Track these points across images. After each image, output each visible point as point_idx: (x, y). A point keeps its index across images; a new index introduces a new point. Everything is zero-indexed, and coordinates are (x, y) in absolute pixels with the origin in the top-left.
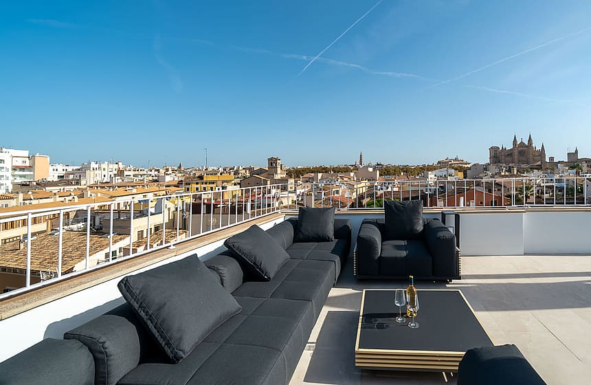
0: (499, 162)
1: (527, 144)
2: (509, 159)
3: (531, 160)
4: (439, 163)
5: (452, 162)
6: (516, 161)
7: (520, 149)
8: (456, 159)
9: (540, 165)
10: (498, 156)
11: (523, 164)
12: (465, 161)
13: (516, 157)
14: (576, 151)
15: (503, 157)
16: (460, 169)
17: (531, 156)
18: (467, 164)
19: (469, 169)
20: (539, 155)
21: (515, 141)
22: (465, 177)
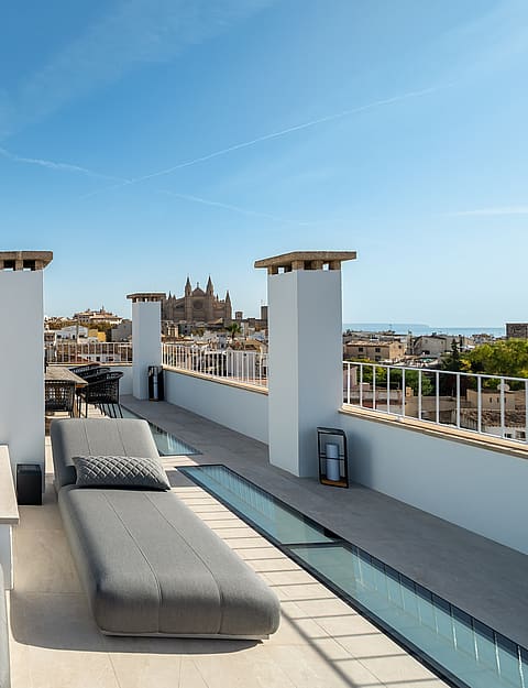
1: (205, 291)
2: (180, 313)
3: (210, 316)
4: (76, 316)
5: (95, 316)
6: (189, 316)
7: (195, 298)
8: (101, 312)
9: (221, 324)
10: (163, 307)
11: (199, 321)
12: (114, 315)
13: (189, 310)
15: (171, 310)
16: (102, 327)
17: (211, 310)
18: (116, 319)
19: (115, 326)
20: (223, 309)
21: (188, 285)
22: (109, 340)
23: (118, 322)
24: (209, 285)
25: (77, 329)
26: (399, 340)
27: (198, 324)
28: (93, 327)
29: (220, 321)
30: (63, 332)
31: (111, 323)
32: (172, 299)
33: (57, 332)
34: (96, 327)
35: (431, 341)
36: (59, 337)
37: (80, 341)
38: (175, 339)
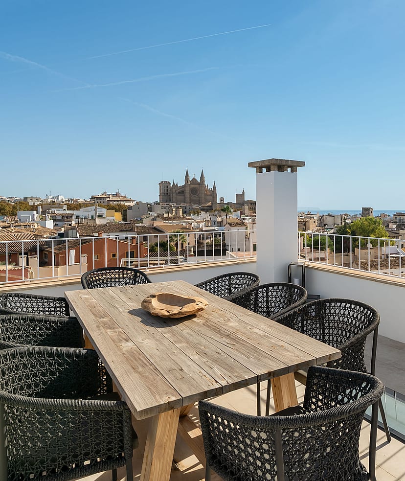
0: (170, 201)
1: (199, 181)
2: (180, 197)
3: (203, 200)
4: (93, 198)
5: (111, 198)
6: (188, 200)
7: (192, 186)
8: (117, 195)
9: (211, 206)
10: (168, 193)
11: (195, 204)
12: (128, 198)
13: (188, 195)
14: (243, 192)
15: (174, 195)
16: (117, 208)
17: (203, 195)
18: (130, 201)
19: (130, 208)
20: (211, 195)
21: (187, 176)
22: (124, 219)
23: (132, 204)
24: (202, 177)
25: (96, 210)
26: (313, 217)
27: (195, 206)
28: (109, 208)
29: (210, 204)
30: (81, 213)
31: (127, 204)
32: (175, 186)
33: (75, 213)
34: (113, 208)
35: (328, 218)
36: (78, 217)
37: (99, 221)
38: (180, 218)
